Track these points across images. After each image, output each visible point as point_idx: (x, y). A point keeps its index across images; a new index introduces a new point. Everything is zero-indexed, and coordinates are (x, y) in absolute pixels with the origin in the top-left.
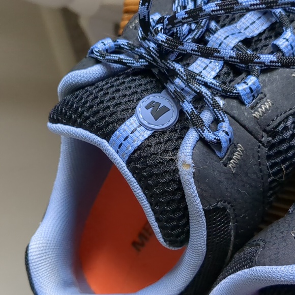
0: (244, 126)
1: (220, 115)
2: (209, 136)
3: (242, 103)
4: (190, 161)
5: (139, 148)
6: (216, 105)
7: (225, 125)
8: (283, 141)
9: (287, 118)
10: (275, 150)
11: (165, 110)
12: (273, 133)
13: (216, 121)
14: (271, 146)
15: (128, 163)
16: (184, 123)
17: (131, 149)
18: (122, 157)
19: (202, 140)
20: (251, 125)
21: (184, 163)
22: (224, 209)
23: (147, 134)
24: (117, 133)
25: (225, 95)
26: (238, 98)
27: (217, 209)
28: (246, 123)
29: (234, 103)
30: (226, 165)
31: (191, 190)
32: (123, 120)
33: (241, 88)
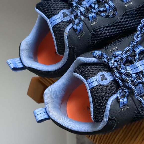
0: (87, 27)
1: (81, 22)
2: (75, 27)
3: (89, 20)
4: (67, 32)
5: (57, 24)
6: (80, 18)
8: (97, 34)
9: (101, 28)
11: (67, 15)
12: (95, 31)
13: (79, 23)
14: (94, 35)
15: (53, 28)
16: (71, 21)
17: (54, 24)
18: (51, 25)
19: (73, 27)
20: (89, 27)
22: (74, 48)
23: (60, 21)
24: (52, 18)
25: (85, 16)
27: (72, 47)
29: (87, 19)
30: (78, 36)
31: (66, 40)
32: (55, 15)
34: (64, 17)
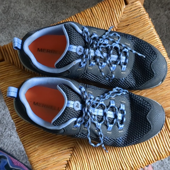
0: (86, 67)
1: (86, 63)
2: (82, 63)
3: (89, 64)
4: (76, 63)
5: (72, 52)
6: (87, 61)
7: (85, 65)
8: (86, 74)
9: (90, 73)
10: (84, 74)
11: (81, 52)
12: (87, 72)
13: (84, 63)
14: (84, 73)
15: (68, 51)
16: (81, 57)
17: (71, 50)
18: (68, 49)
19: (80, 63)
20: (86, 68)
21: (75, 63)
22: (69, 72)
23: (75, 52)
24: (72, 46)
25: (90, 61)
26: (90, 63)
27: (69, 71)
28: (87, 67)
29: (89, 63)
30: (78, 69)
31: (70, 66)
32: (75, 45)
33: (92, 63)
34: (79, 51)
